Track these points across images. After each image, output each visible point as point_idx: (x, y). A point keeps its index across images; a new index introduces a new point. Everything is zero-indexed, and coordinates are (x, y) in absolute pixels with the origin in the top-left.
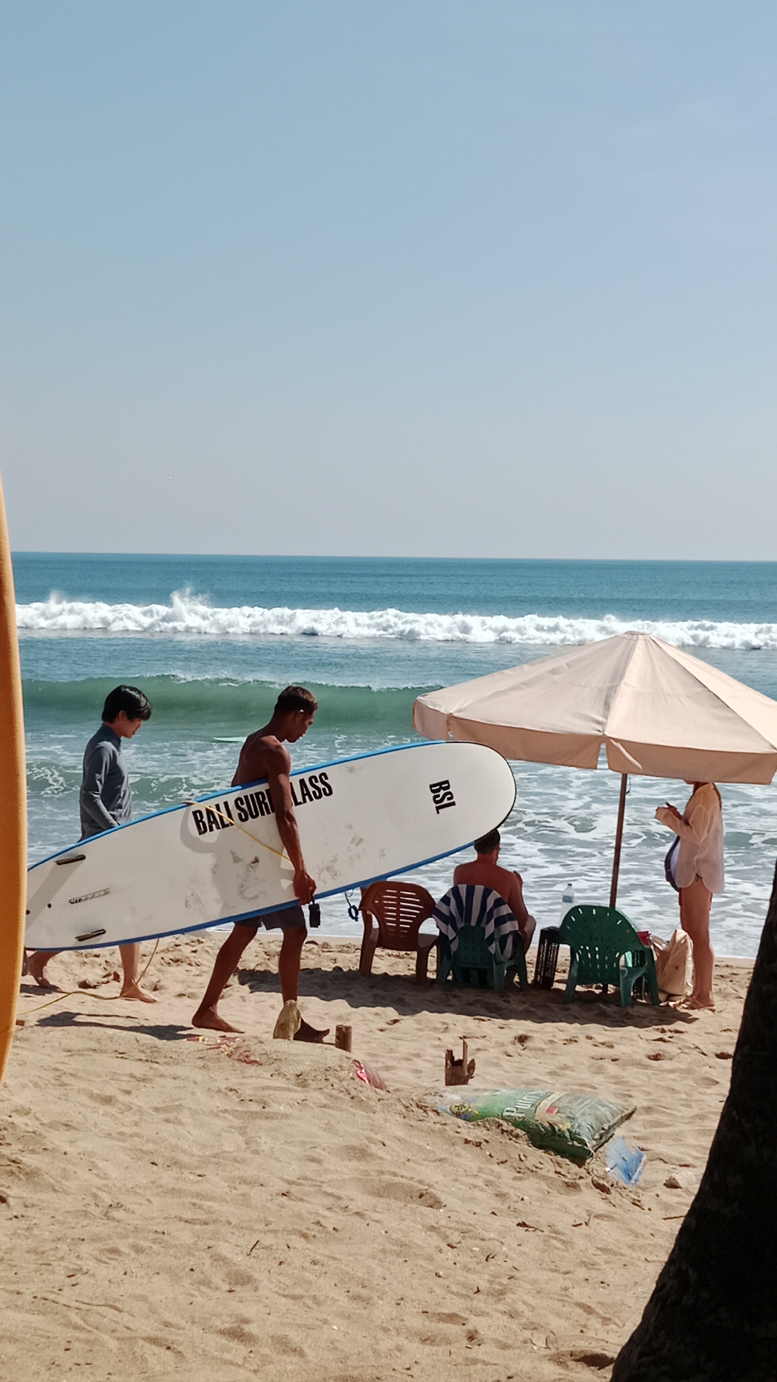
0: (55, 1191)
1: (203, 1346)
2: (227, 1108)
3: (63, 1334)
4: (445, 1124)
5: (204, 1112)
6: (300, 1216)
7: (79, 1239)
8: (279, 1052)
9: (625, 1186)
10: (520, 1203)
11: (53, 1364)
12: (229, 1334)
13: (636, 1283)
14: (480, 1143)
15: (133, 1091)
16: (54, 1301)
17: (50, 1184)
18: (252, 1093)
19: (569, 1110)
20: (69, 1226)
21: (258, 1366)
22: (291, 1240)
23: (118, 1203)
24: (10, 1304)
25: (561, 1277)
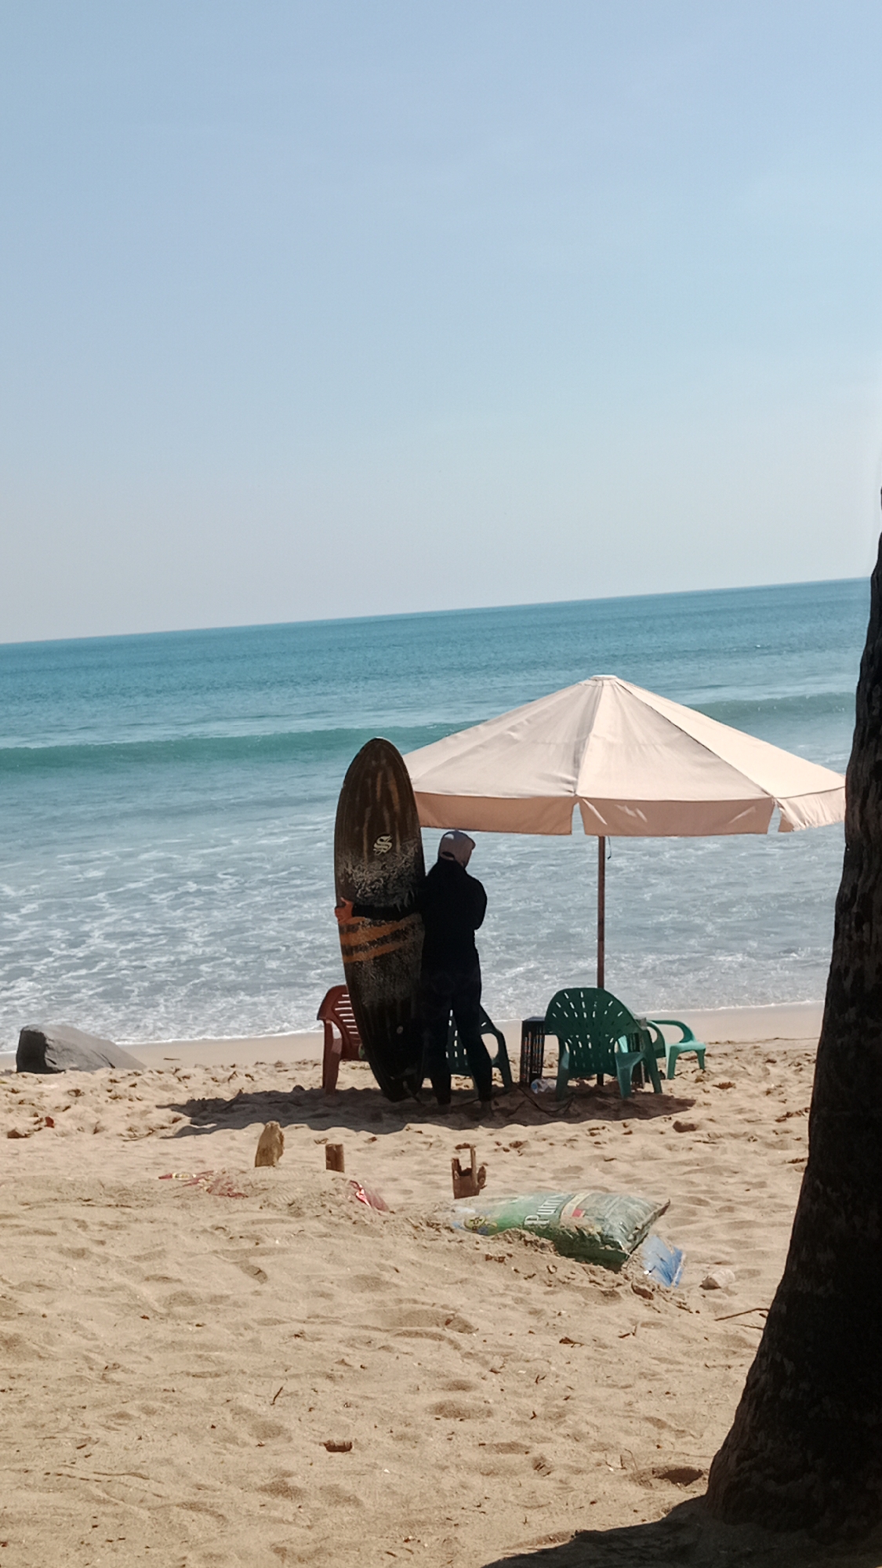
0: (40, 1357)
1: (246, 1505)
2: (215, 1248)
3: (87, 1510)
4: (461, 1241)
6: (320, 1357)
7: (80, 1407)
8: (265, 1180)
9: (668, 1289)
10: (558, 1319)
11: (82, 1543)
12: (271, 1491)
13: (705, 1390)
14: (503, 1258)
15: (107, 1241)
16: (69, 1476)
17: (34, 1351)
18: (242, 1229)
19: (597, 1212)
20: (65, 1393)
21: (311, 1521)
22: (316, 1383)
23: (114, 1365)
24: (19, 1484)
25: (621, 1392)
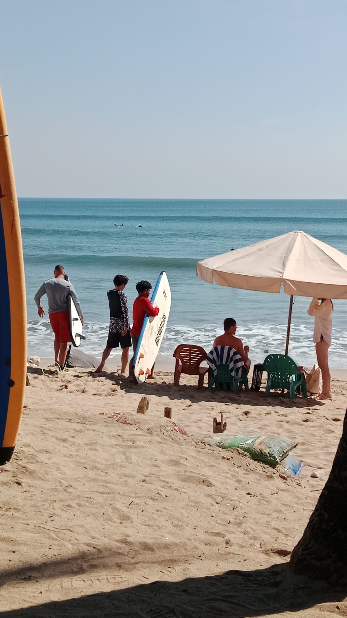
0: (42, 480)
1: (109, 547)
2: (117, 443)
3: (48, 542)
4: (213, 450)
5: (107, 445)
6: (150, 490)
7: (53, 501)
8: (139, 419)
9: (294, 477)
10: (248, 485)
11: (44, 554)
12: (121, 542)
13: (299, 519)
14: (229, 458)
15: (75, 437)
16: (43, 528)
17: (40, 477)
18: (128, 437)
19: (268, 444)
20: (49, 495)
21: (134, 555)
22: (147, 501)
23: (70, 485)
24: (24, 529)
25: (266, 516)
